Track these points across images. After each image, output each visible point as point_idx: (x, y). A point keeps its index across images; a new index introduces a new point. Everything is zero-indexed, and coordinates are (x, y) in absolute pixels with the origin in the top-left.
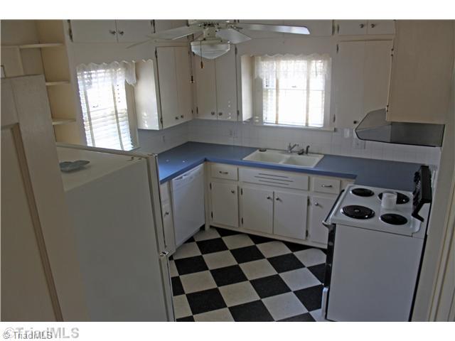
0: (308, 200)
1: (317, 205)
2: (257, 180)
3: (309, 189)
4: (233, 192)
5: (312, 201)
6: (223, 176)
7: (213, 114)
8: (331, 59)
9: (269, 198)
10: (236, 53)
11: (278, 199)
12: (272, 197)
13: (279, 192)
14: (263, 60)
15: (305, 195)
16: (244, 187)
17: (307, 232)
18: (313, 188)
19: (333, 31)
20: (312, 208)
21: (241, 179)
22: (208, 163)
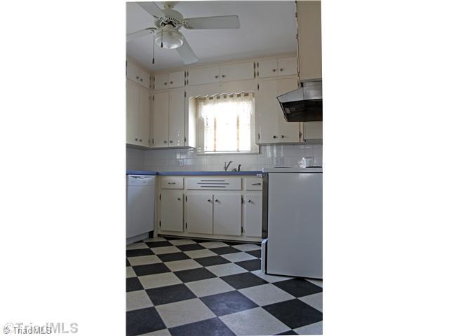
0: (242, 199)
1: (250, 201)
2: (199, 187)
3: (242, 190)
4: (179, 199)
5: (245, 199)
6: (172, 186)
7: (165, 142)
8: (254, 99)
9: (209, 201)
10: (185, 96)
11: (217, 201)
12: (212, 200)
13: (218, 195)
14: (204, 104)
15: (239, 194)
16: (188, 194)
17: (242, 228)
18: (245, 188)
19: (255, 76)
20: (245, 205)
21: (186, 187)
22: (159, 177)
